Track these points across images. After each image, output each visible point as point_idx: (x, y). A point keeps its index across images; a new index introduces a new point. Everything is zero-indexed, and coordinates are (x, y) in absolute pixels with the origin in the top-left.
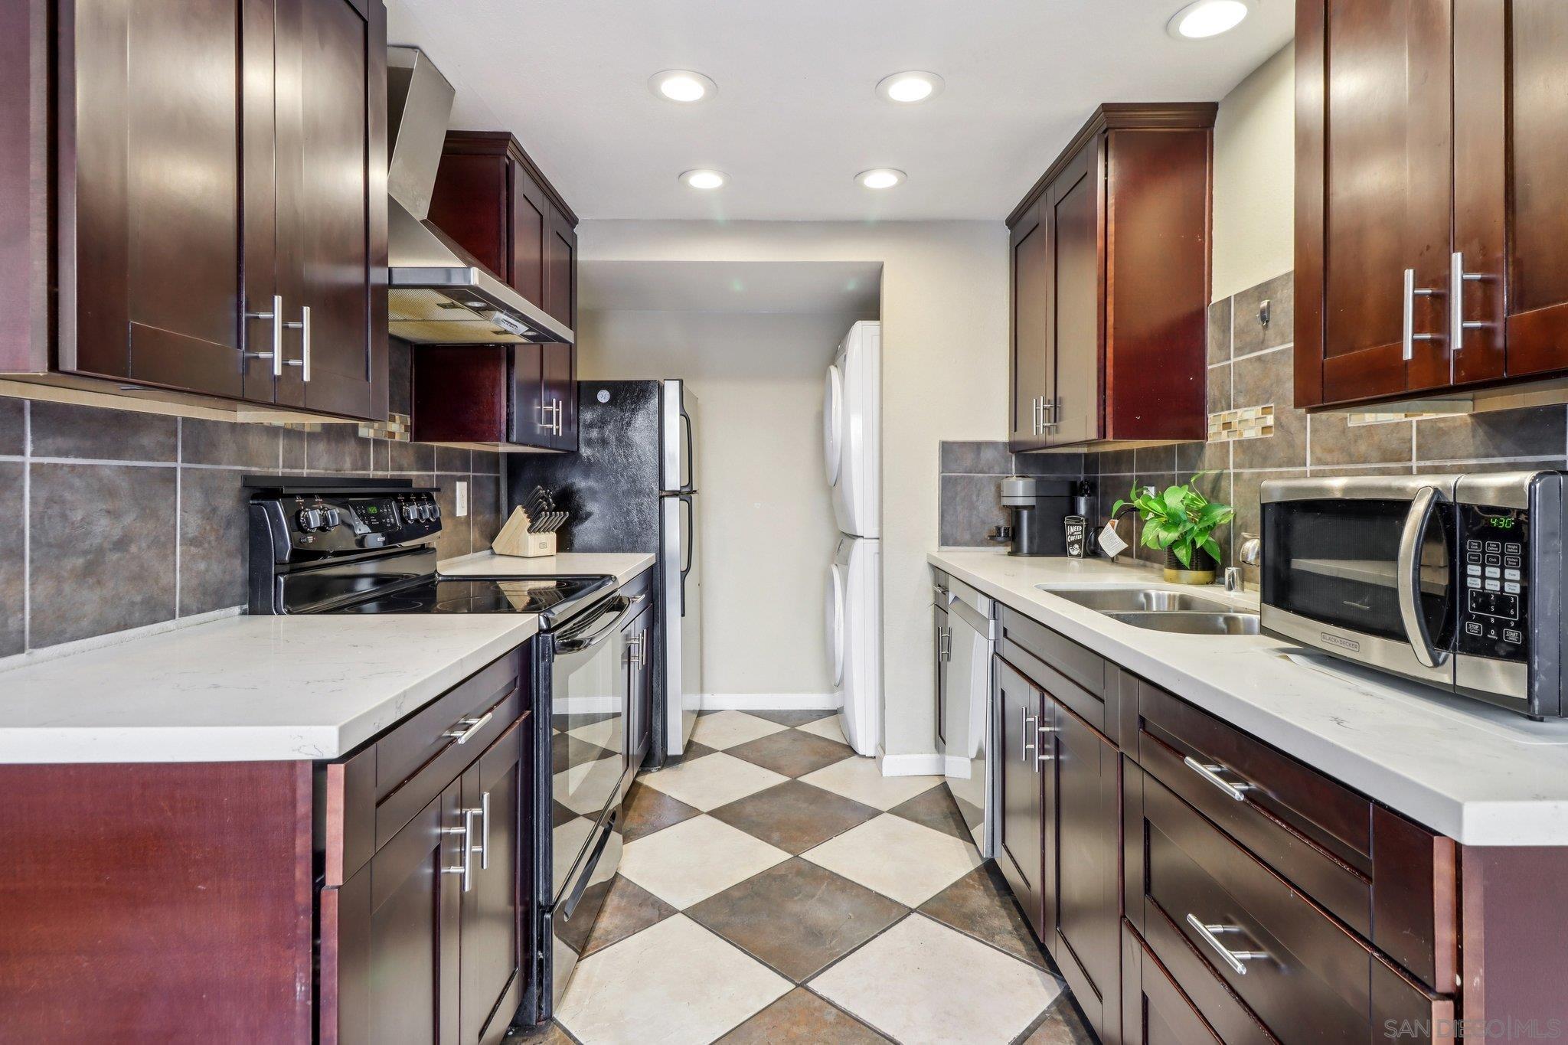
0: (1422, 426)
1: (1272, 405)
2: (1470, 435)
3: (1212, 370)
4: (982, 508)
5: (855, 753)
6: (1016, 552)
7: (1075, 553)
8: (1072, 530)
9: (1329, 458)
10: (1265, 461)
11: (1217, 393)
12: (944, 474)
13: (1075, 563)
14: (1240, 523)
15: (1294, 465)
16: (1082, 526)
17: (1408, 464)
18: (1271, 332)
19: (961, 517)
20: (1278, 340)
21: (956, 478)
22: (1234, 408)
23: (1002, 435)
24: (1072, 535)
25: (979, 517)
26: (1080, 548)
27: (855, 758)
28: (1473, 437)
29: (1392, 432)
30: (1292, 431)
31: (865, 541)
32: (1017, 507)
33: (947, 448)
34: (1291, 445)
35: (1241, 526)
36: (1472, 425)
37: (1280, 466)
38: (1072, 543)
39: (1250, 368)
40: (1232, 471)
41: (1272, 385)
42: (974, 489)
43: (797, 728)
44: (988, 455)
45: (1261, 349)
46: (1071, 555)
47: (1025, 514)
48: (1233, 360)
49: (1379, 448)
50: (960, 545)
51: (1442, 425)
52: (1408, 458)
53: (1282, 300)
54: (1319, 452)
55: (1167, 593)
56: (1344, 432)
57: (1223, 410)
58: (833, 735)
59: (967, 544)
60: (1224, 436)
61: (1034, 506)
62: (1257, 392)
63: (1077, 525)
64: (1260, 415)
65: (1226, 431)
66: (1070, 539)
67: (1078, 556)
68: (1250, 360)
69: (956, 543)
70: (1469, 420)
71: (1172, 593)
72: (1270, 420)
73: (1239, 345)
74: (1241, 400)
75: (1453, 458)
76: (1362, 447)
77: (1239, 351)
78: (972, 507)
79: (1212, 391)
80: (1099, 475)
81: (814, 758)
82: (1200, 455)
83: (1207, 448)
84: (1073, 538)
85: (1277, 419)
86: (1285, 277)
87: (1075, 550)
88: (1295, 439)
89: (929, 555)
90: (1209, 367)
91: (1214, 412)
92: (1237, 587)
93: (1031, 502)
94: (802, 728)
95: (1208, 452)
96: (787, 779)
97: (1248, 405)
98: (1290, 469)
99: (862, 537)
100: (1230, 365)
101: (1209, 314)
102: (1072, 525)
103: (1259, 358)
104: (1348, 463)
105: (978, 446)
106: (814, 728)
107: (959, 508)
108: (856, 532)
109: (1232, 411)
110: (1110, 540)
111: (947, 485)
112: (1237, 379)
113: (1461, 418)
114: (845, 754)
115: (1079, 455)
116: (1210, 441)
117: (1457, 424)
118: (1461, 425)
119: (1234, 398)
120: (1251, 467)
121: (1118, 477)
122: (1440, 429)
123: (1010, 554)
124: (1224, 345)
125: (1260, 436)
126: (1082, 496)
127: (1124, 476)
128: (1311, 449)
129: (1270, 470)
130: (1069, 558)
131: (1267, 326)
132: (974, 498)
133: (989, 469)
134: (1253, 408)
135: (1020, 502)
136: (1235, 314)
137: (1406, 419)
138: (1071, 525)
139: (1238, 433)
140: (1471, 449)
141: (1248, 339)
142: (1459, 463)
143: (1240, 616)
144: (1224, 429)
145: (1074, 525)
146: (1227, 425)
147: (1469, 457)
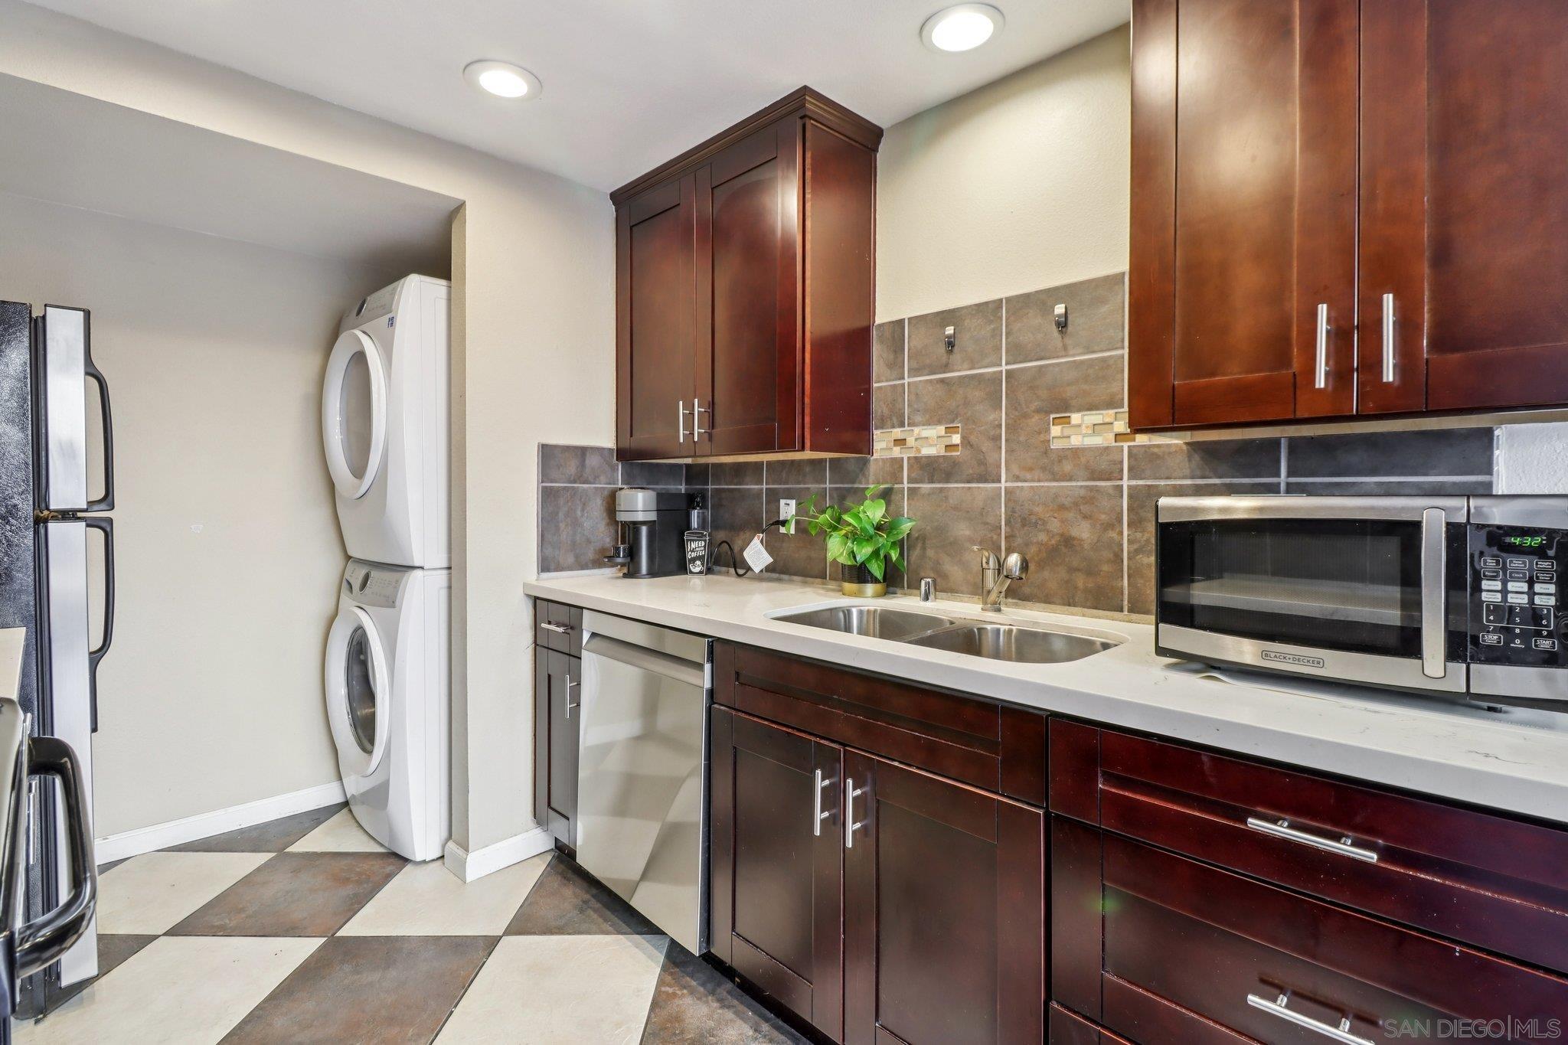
0: (1135, 451)
1: (959, 425)
2: (1186, 459)
3: (880, 388)
4: (587, 524)
5: (405, 861)
6: (632, 573)
7: (697, 570)
8: (693, 546)
9: (1029, 476)
10: (948, 477)
11: (886, 411)
12: (544, 484)
13: (696, 581)
14: (917, 535)
15: (986, 481)
16: (705, 541)
17: (1119, 483)
18: (957, 356)
19: (565, 536)
20: (966, 366)
21: (558, 489)
22: (908, 426)
23: (607, 440)
24: (693, 551)
25: (584, 535)
26: (703, 564)
27: (408, 868)
28: (1190, 461)
29: (1101, 454)
30: (984, 450)
31: (426, 573)
32: (635, 523)
33: (548, 454)
34: (982, 463)
35: (917, 538)
36: (1188, 451)
37: (969, 482)
38: (693, 560)
39: (930, 388)
40: (906, 485)
41: (958, 406)
42: (578, 502)
43: (288, 850)
44: (593, 461)
45: (944, 372)
46: (691, 572)
47: (644, 530)
48: (906, 381)
49: (1087, 468)
50: (562, 569)
51: (1156, 450)
52: (1119, 477)
53: (970, 328)
54: (1015, 470)
55: (866, 608)
56: (1046, 453)
57: (893, 427)
58: (354, 843)
59: (570, 568)
60: (896, 452)
61: (655, 521)
62: (940, 413)
63: (699, 540)
64: (943, 433)
65: (899, 448)
66: (690, 555)
67: (701, 572)
68: (931, 381)
69: (559, 568)
70: (1185, 447)
71: (872, 608)
72: (956, 439)
73: (915, 365)
74: (918, 418)
75: (1168, 478)
76: (1067, 467)
77: (914, 372)
78: (576, 523)
79: (878, 406)
80: (710, 487)
81: (349, 890)
82: (862, 470)
83: (871, 463)
84: (694, 555)
85: (963, 438)
86: (974, 307)
87: (697, 567)
88: (988, 458)
89: (525, 585)
90: (875, 385)
91: (882, 428)
92: (931, 597)
93: (652, 516)
94: (295, 848)
95: (873, 468)
96: (318, 942)
97: (929, 423)
98: (981, 485)
99: (422, 568)
100: (904, 384)
101: (874, 333)
102: (693, 540)
103: (942, 381)
104: (1050, 481)
105: (582, 452)
106: (314, 841)
107: (562, 526)
108: (413, 561)
109: (906, 428)
110: (757, 554)
111: (548, 496)
112: (913, 397)
113: (1176, 445)
114: (389, 869)
115: (679, 466)
116: (876, 456)
117: (1173, 449)
118: (1176, 451)
119: (908, 417)
120: (932, 482)
121: (739, 489)
122: (1153, 454)
123: (625, 576)
124: (895, 365)
125: (942, 453)
126: (694, 508)
127: (748, 489)
128: (1006, 467)
129: (956, 485)
130: (689, 576)
131: (951, 351)
132: (579, 513)
133: (595, 479)
134: (934, 427)
135: (640, 517)
136: (909, 337)
137: (1117, 444)
138: (691, 540)
139: (914, 449)
140: (1187, 472)
141: (928, 362)
142: (1173, 483)
143: (989, 627)
144: (895, 445)
145: (696, 541)
146: (899, 442)
147: (1184, 477)
